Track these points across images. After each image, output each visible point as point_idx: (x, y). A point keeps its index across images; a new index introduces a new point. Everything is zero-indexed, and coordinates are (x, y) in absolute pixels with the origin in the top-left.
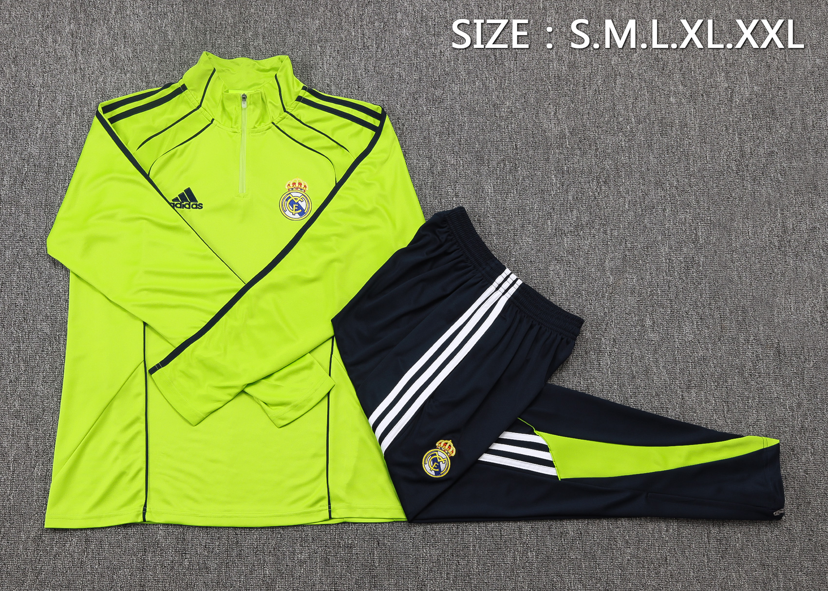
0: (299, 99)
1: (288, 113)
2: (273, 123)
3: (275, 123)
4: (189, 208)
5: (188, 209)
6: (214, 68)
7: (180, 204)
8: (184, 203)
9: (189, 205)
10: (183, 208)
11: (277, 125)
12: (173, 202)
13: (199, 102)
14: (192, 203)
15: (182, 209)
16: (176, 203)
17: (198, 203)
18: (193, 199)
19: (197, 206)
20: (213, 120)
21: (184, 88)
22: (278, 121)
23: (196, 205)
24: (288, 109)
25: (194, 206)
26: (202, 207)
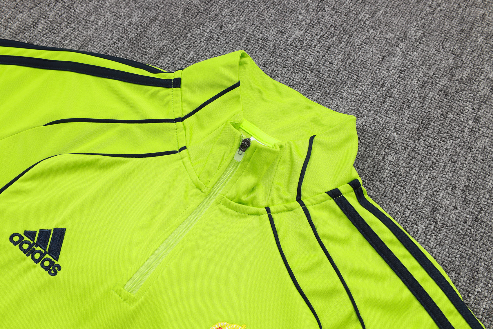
0: (335, 194)
1: (302, 204)
2: (268, 210)
3: (272, 209)
4: (36, 261)
5: (33, 262)
6: (239, 81)
7: (31, 246)
8: (38, 248)
9: (42, 255)
10: (28, 255)
11: (273, 215)
12: (23, 235)
13: (185, 114)
14: (47, 256)
15: (25, 255)
16: (26, 239)
17: (56, 263)
18: (55, 252)
19: (50, 266)
20: (185, 148)
21: (176, 83)
22: (279, 209)
23: (52, 263)
24: (305, 198)
25: (47, 263)
26: (55, 273)
